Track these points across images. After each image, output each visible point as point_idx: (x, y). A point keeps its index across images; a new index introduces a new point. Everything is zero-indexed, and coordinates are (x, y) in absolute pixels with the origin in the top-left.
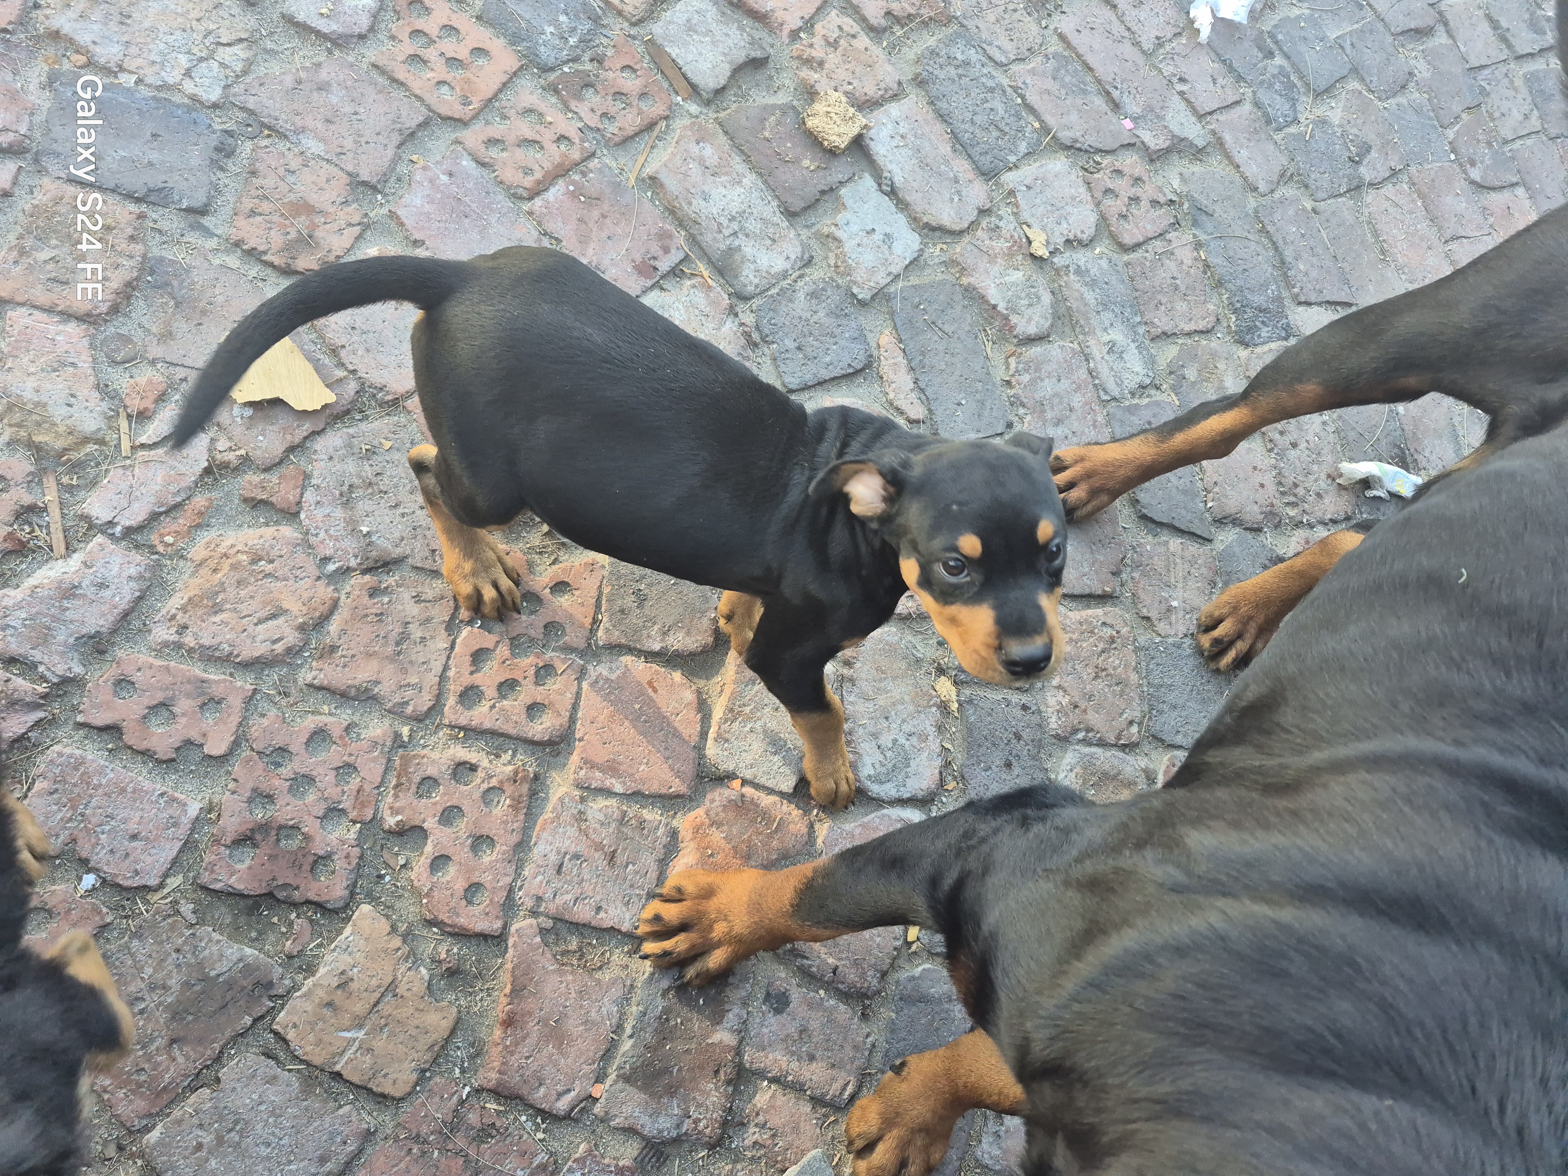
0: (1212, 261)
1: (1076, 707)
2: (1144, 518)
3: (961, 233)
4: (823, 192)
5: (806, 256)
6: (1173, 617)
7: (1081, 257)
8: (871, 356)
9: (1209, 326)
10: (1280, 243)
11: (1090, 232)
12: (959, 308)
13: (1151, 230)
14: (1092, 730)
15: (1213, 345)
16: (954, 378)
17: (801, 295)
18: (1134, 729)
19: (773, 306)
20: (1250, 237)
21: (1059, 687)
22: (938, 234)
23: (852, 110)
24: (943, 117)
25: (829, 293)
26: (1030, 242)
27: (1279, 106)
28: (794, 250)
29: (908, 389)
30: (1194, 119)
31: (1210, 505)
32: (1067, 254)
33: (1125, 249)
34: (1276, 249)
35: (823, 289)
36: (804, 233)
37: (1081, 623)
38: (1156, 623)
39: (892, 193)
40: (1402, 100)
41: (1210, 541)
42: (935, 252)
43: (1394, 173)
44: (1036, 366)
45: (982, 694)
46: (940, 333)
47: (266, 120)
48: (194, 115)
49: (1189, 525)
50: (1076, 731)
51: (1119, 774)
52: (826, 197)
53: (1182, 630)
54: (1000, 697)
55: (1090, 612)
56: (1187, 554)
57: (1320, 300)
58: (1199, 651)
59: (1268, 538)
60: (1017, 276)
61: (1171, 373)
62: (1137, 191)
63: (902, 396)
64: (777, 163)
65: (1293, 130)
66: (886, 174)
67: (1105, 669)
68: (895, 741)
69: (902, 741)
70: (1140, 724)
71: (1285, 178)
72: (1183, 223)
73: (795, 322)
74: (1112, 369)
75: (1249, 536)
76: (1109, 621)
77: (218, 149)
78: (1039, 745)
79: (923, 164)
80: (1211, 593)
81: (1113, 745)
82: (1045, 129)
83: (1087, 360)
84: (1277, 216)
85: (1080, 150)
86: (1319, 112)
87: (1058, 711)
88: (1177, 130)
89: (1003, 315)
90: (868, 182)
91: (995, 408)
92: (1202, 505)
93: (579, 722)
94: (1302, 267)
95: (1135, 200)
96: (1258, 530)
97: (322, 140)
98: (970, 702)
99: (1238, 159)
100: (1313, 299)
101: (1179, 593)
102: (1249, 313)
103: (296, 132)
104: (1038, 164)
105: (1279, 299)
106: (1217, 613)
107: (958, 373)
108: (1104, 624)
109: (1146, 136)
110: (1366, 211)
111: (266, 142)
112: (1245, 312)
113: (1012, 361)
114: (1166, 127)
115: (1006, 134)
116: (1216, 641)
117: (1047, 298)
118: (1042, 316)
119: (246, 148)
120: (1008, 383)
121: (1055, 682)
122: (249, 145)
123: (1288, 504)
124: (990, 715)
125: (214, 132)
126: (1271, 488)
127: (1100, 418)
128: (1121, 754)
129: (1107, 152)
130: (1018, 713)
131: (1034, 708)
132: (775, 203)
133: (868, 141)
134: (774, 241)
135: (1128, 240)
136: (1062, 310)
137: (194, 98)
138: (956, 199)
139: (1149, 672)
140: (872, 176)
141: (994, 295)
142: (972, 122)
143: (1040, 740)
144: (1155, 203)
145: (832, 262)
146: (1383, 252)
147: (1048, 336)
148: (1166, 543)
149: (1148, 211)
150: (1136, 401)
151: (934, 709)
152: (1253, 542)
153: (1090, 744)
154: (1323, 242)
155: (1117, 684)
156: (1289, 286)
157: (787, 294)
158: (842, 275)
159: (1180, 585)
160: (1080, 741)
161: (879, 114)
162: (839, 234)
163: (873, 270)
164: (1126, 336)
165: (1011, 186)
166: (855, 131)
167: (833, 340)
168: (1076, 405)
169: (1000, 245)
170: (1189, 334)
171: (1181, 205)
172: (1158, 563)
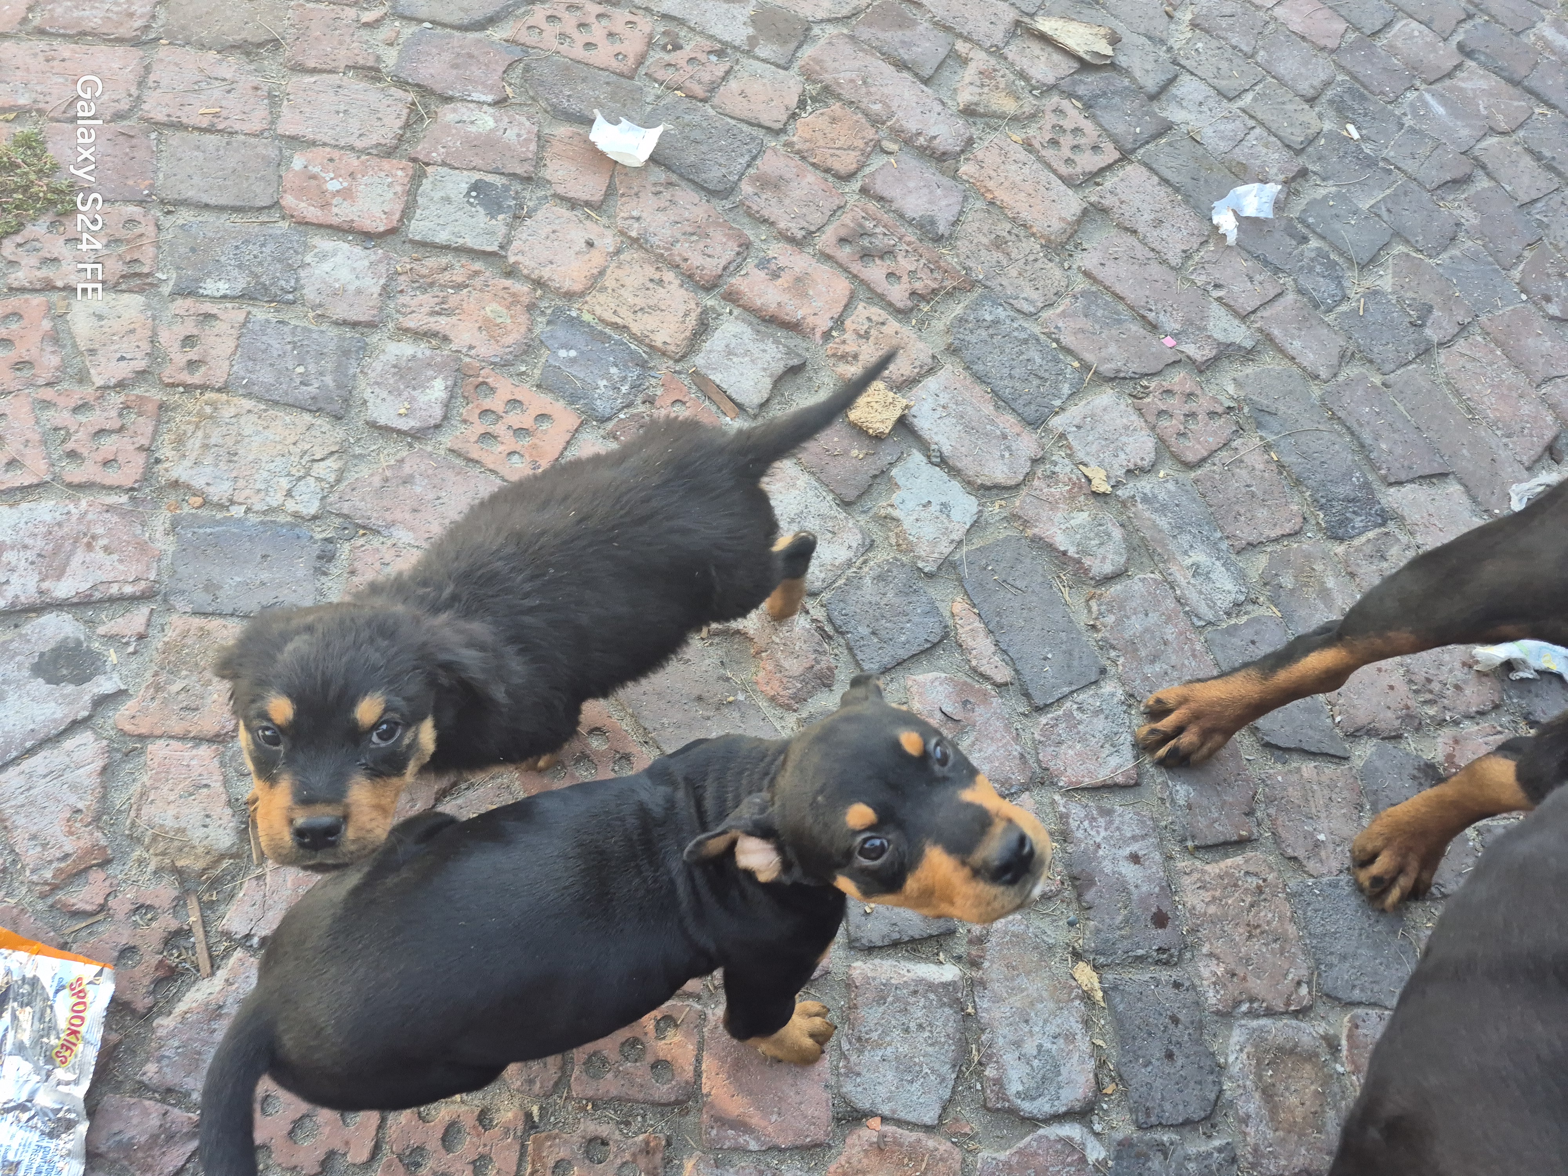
0: (1286, 460)
1: (1234, 975)
2: (1267, 745)
3: (1017, 486)
4: (875, 477)
5: (867, 542)
6: (1323, 854)
7: (1145, 485)
8: (946, 627)
9: (1297, 528)
10: (1355, 427)
11: (1150, 457)
12: (1028, 561)
13: (1213, 442)
14: (1256, 999)
15: (1305, 546)
16: (1036, 633)
17: (868, 581)
18: (1304, 990)
19: (842, 595)
20: (1321, 427)
21: (1211, 955)
22: (995, 491)
23: (891, 394)
24: (980, 379)
25: (895, 573)
26: (1089, 481)
27: (1324, 288)
28: (854, 539)
29: (990, 652)
30: (1236, 322)
31: (1338, 719)
32: (1131, 485)
33: (1190, 466)
34: (1352, 433)
35: (889, 571)
36: (862, 519)
37: (1221, 877)
38: (1305, 862)
39: (943, 462)
40: (1455, 252)
41: (1346, 759)
42: (995, 509)
43: (1463, 327)
44: (1119, 605)
45: (1126, 976)
46: (1013, 590)
47: (359, 521)
48: (297, 530)
49: (1321, 745)
50: (1238, 1003)
51: (1296, 1045)
52: (878, 480)
53: (1335, 865)
54: (1147, 977)
55: (1229, 862)
56: (1324, 778)
57: (1411, 476)
58: (1359, 888)
59: (1411, 744)
60: (1082, 518)
61: (1265, 584)
62: (1192, 406)
63: (985, 661)
64: (827, 459)
65: (1344, 308)
66: (933, 447)
67: (1258, 926)
68: (1040, 1046)
69: (1047, 1045)
70: (1309, 983)
71: (1346, 358)
72: (1247, 427)
73: (866, 608)
74: (1201, 592)
75: (1389, 745)
76: (1251, 869)
77: (320, 557)
78: (1200, 1026)
79: (969, 429)
80: (1360, 818)
81: (1282, 1013)
82: (1086, 367)
83: (1172, 588)
84: (1346, 399)
85: (1125, 378)
86: (1367, 283)
87: (1215, 983)
88: (1220, 336)
89: (1074, 559)
90: (917, 457)
91: (1084, 656)
92: (1329, 721)
93: (704, 1075)
94: (1384, 446)
95: (1191, 415)
96: (1398, 737)
97: (411, 529)
98: (1115, 988)
99: (1291, 351)
100: (1403, 477)
101: (1323, 824)
102: (1338, 506)
103: (388, 527)
104: (1084, 402)
105: (1366, 485)
106: (1370, 847)
107: (1040, 627)
108: (1247, 873)
109: (1190, 349)
110: (1441, 372)
111: (361, 541)
112: (1332, 506)
113: (1094, 604)
114: (1209, 337)
115: (1046, 380)
116: (1376, 881)
117: (1117, 533)
118: (1115, 553)
119: (344, 550)
120: (1093, 627)
121: (1205, 950)
122: (347, 546)
123: (1425, 702)
124: (1140, 1000)
125: (315, 542)
126: (1403, 689)
127: (1198, 647)
128: (1294, 1022)
129: (1153, 375)
130: (1170, 992)
131: (1187, 984)
132: (830, 497)
133: (911, 419)
134: (834, 533)
135: (1191, 457)
136: (1136, 542)
137: (296, 515)
138: (1007, 455)
139: (1308, 921)
140: (920, 450)
141: (1062, 542)
142: (1011, 376)
143: (1201, 1021)
144: (1212, 414)
145: (893, 541)
146: (1470, 410)
147: (1126, 571)
148: (1298, 770)
149: (1207, 424)
150: (1233, 622)
151: (1077, 1002)
152: (1394, 752)
153: (1258, 1016)
154: (1401, 416)
155: (1275, 941)
156: (1375, 468)
157: (854, 583)
158: (905, 552)
159: (1323, 815)
160: (1245, 1014)
161: (918, 391)
162: (896, 513)
163: (935, 542)
164: (1209, 555)
165: (1061, 429)
166: (897, 413)
167: (905, 619)
168: (1170, 637)
169: (1060, 490)
170: (1276, 540)
171: (1241, 409)
172: (1294, 794)
